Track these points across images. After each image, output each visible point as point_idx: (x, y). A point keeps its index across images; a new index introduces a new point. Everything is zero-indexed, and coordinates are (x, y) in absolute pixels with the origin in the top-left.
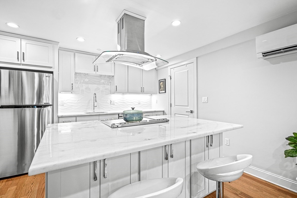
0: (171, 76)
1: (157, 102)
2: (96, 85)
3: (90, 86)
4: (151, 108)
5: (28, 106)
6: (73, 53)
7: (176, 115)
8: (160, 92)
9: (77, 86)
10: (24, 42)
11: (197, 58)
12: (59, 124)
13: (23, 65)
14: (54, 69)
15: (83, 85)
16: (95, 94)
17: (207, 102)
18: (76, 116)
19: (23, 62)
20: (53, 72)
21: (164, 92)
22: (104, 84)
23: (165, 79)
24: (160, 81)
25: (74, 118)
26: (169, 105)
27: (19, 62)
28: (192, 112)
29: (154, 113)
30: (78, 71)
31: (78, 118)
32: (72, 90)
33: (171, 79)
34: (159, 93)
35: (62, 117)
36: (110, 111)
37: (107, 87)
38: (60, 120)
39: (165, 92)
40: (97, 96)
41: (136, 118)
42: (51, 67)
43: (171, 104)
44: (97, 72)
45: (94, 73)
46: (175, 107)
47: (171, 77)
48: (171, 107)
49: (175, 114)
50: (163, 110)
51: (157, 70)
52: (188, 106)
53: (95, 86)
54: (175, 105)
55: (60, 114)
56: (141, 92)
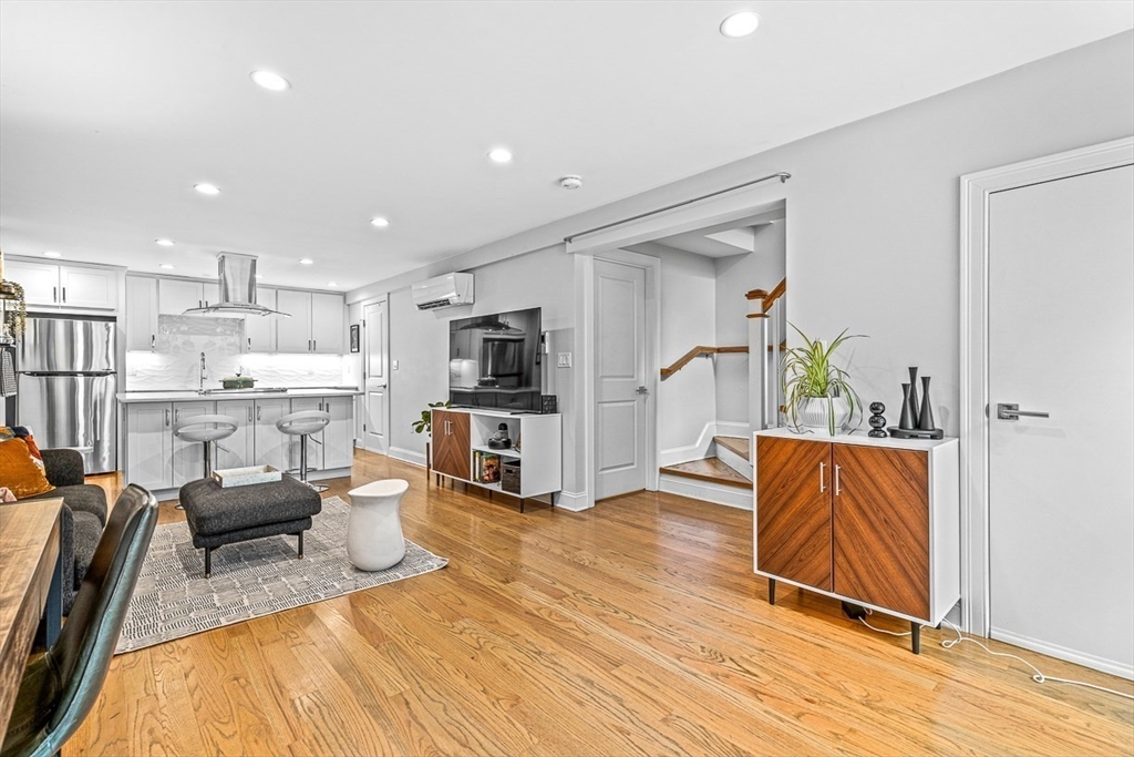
0: (364, 321)
2: (207, 337)
3: (193, 338)
5: (99, 374)
6: (155, 280)
10: (64, 270)
11: (389, 294)
13: (65, 307)
14: (118, 311)
15: (179, 336)
16: (203, 354)
19: (62, 304)
20: (116, 317)
21: (357, 350)
22: (223, 333)
23: (358, 326)
24: (352, 328)
26: (362, 375)
27: (57, 304)
30: (165, 311)
33: (364, 326)
34: (351, 352)
39: (359, 351)
40: (206, 357)
43: (364, 373)
47: (366, 323)
51: (349, 305)
53: (205, 339)
56: (308, 350)
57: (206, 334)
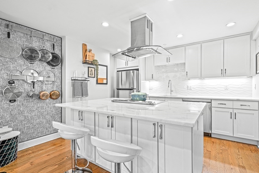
1: (255, 88)
3: (169, 74)
8: (257, 72)
9: (160, 75)
14: (139, 67)
19: (127, 67)
24: (257, 56)
32: (152, 79)
34: (256, 74)
42: (137, 66)
44: (169, 62)
45: (167, 64)
51: (255, 40)
56: (221, 74)
57: (173, 72)
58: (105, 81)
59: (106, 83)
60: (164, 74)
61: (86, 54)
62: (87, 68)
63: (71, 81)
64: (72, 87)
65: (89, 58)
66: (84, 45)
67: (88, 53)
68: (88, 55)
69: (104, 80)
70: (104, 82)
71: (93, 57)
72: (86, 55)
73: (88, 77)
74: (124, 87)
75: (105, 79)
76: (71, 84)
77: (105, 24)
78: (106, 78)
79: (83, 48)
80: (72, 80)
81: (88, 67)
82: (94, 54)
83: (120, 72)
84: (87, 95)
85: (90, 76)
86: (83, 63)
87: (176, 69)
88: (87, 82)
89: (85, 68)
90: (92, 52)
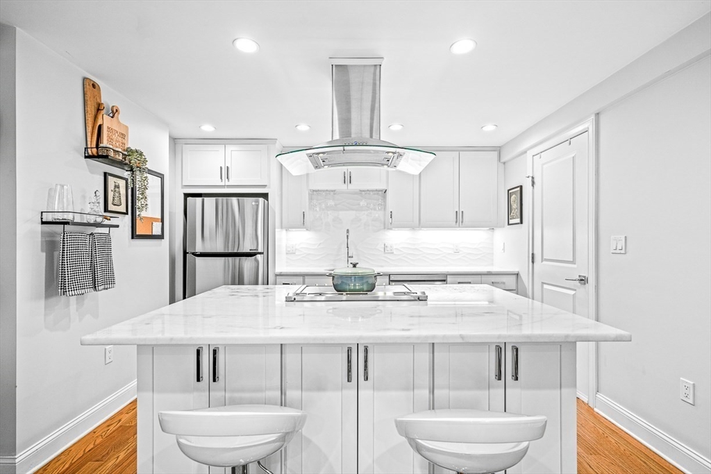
0: (533, 178)
1: (504, 249)
2: (354, 212)
4: (492, 264)
7: (545, 286)
8: (511, 222)
9: (318, 216)
10: (229, 149)
11: (597, 114)
12: (276, 286)
13: (229, 186)
14: (269, 188)
16: (348, 231)
17: (623, 251)
18: (304, 275)
19: (227, 183)
20: (268, 194)
21: (518, 220)
22: (368, 208)
23: (521, 187)
24: (510, 192)
25: (301, 279)
26: (529, 257)
27: (222, 184)
28: (583, 280)
29: (484, 278)
30: (314, 187)
31: (307, 279)
32: (303, 224)
33: (533, 185)
34: (509, 224)
35: (281, 275)
36: (382, 266)
37: (377, 215)
38: (279, 279)
39: (521, 222)
41: (355, 285)
42: (264, 186)
43: (533, 254)
44: (349, 185)
45: (344, 187)
46: (544, 262)
47: (535, 181)
48: (533, 262)
49: (543, 283)
50: (515, 270)
51: (504, 163)
52: (573, 262)
53: (351, 214)
54: (544, 257)
55: (278, 270)
56: (455, 223)
57: (353, 210)
58: (157, 230)
59: (160, 233)
60: (329, 212)
61: (99, 122)
62: (102, 178)
63: (39, 227)
64: (44, 254)
65: (110, 140)
66: (90, 87)
67: (106, 121)
68: (108, 128)
69: (155, 224)
70: (155, 233)
71: (123, 136)
72: (100, 127)
73: (106, 210)
74: (209, 249)
75: (156, 220)
76: (39, 239)
77: (246, 45)
78: (160, 217)
79: (84, 94)
80: (43, 223)
81: (105, 174)
82: (127, 127)
83: (199, 200)
84: (110, 281)
85: (111, 207)
86: (86, 157)
87: (363, 203)
88: (105, 230)
89: (91, 176)
90: (121, 117)
